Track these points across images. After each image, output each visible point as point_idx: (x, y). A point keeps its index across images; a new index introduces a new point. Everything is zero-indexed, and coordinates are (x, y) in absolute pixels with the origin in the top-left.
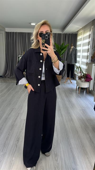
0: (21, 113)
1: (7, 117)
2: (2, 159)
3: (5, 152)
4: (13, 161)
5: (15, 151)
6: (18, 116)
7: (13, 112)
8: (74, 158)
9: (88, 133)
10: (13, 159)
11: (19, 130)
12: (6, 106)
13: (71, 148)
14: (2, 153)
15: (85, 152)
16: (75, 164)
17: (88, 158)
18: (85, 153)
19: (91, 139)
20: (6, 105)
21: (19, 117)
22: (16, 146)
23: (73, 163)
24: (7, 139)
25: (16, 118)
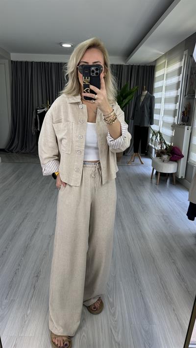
0: (44, 222)
1: (14, 231)
2: (5, 313)
3: (12, 298)
4: (27, 316)
5: (32, 297)
6: (37, 229)
7: (27, 220)
8: (146, 309)
10: (29, 312)
11: (40, 256)
12: (12, 208)
13: (141, 291)
14: (5, 301)
15: (169, 297)
16: (149, 322)
17: (174, 310)
18: (168, 300)
19: (179, 273)
20: (14, 206)
21: (39, 229)
22: (34, 287)
23: (144, 319)
24: (16, 273)
25: (33, 232)
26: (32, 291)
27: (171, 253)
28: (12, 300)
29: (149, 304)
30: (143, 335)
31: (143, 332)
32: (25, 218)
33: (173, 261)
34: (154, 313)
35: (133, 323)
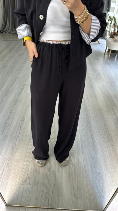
0: (27, 85)
1: (8, 89)
2: (2, 143)
3: (5, 134)
4: (16, 146)
5: (19, 134)
6: (22, 89)
7: (16, 82)
8: (94, 144)
9: (115, 113)
10: (17, 143)
11: (25, 107)
12: (6, 74)
13: (91, 132)
14: (2, 136)
15: (109, 137)
16: (95, 152)
17: (112, 145)
20: (7, 73)
21: (24, 89)
22: (21, 127)
23: (92, 150)
24: (8, 118)
25: (20, 91)
26: (19, 130)
27: (113, 107)
28: (6, 135)
29: (96, 141)
30: (91, 161)
31: (91, 158)
32: (14, 81)
33: (114, 113)
34: (98, 147)
35: (85, 152)
